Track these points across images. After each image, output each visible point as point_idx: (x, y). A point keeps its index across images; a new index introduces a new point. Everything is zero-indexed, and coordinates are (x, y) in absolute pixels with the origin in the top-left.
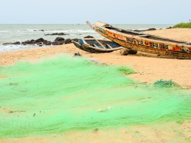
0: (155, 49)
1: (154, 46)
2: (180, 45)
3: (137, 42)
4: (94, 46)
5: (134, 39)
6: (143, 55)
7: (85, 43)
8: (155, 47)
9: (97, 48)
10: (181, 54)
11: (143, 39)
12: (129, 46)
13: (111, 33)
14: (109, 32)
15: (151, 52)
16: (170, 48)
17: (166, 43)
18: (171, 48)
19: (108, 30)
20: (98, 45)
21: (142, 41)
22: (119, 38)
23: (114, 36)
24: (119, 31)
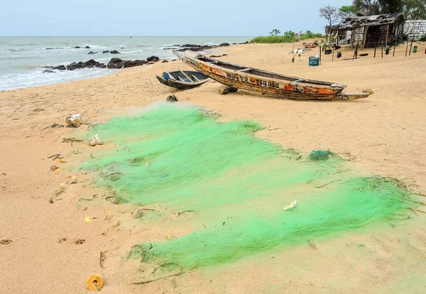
0: (262, 88)
1: (261, 83)
2: (294, 83)
3: (240, 79)
4: (178, 79)
5: (237, 74)
6: (245, 93)
7: (171, 77)
8: (263, 85)
9: (183, 82)
10: (293, 94)
11: (249, 75)
12: (230, 83)
13: (207, 67)
14: (204, 65)
15: (257, 91)
16: (281, 86)
17: (276, 80)
18: (283, 87)
19: (203, 62)
20: (183, 77)
21: (246, 78)
22: (217, 73)
23: (211, 70)
24: (215, 64)
